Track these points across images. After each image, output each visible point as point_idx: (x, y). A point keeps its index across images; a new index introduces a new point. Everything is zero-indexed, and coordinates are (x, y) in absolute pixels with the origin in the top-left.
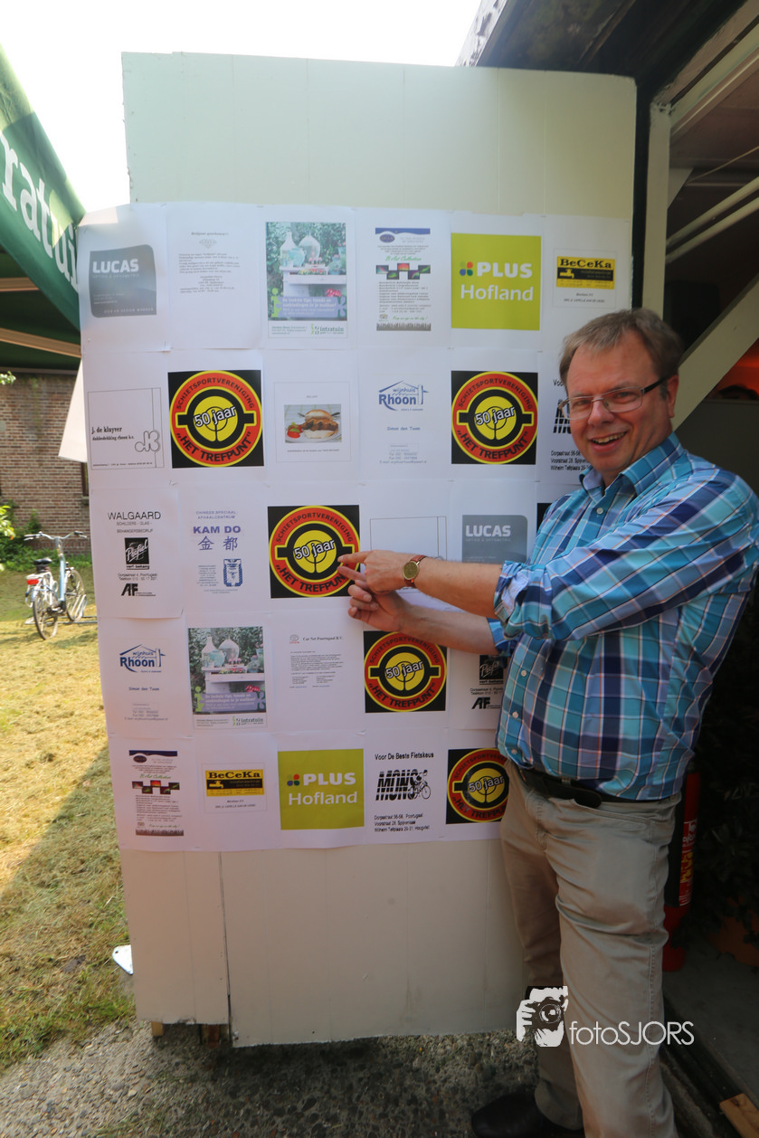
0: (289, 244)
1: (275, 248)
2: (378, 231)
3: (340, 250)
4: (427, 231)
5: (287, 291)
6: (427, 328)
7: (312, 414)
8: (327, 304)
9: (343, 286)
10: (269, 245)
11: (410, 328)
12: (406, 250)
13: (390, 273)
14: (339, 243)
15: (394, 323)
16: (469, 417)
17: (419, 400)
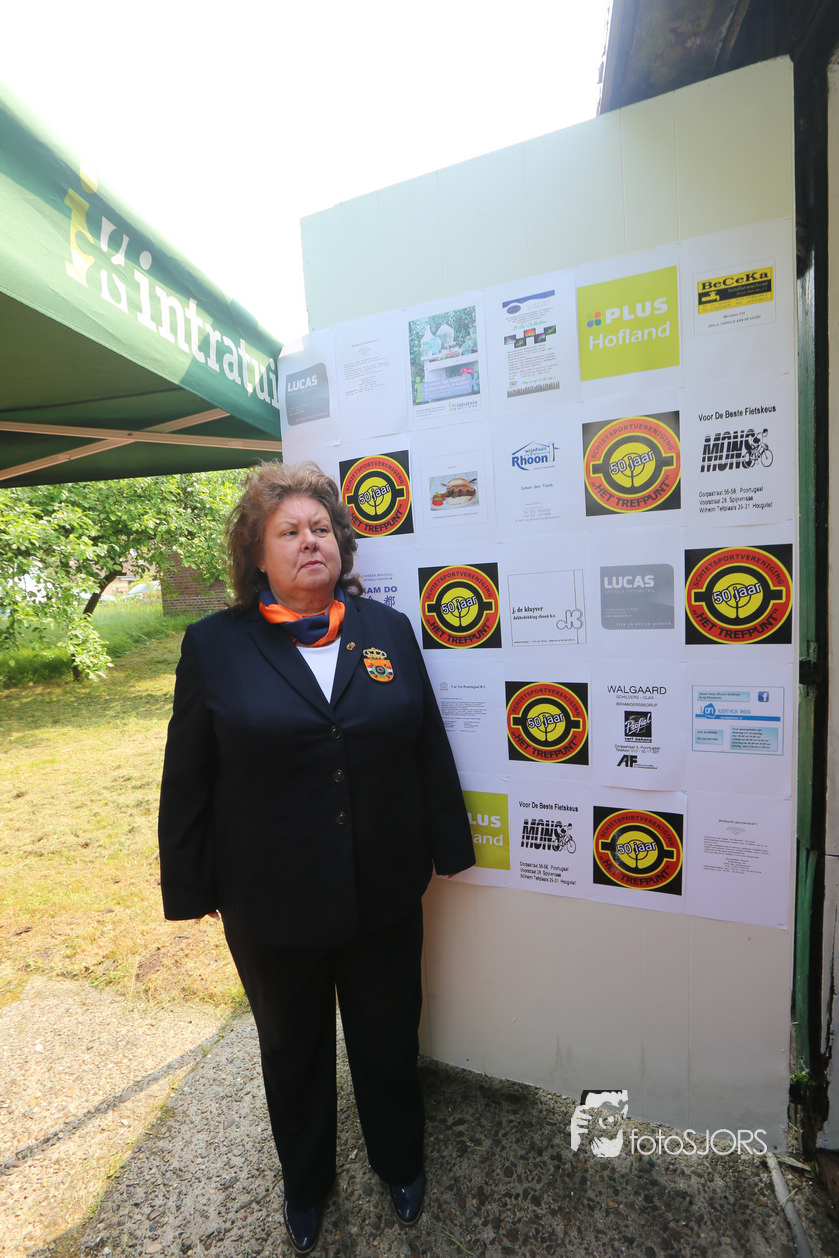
0: (428, 337)
1: (416, 343)
2: (505, 305)
3: (471, 331)
4: (552, 293)
5: (428, 377)
6: (557, 386)
7: (453, 483)
8: (462, 382)
9: (475, 363)
10: (412, 340)
11: (539, 389)
12: (534, 316)
13: (518, 341)
14: (470, 325)
15: (521, 386)
16: (603, 469)
17: (550, 458)
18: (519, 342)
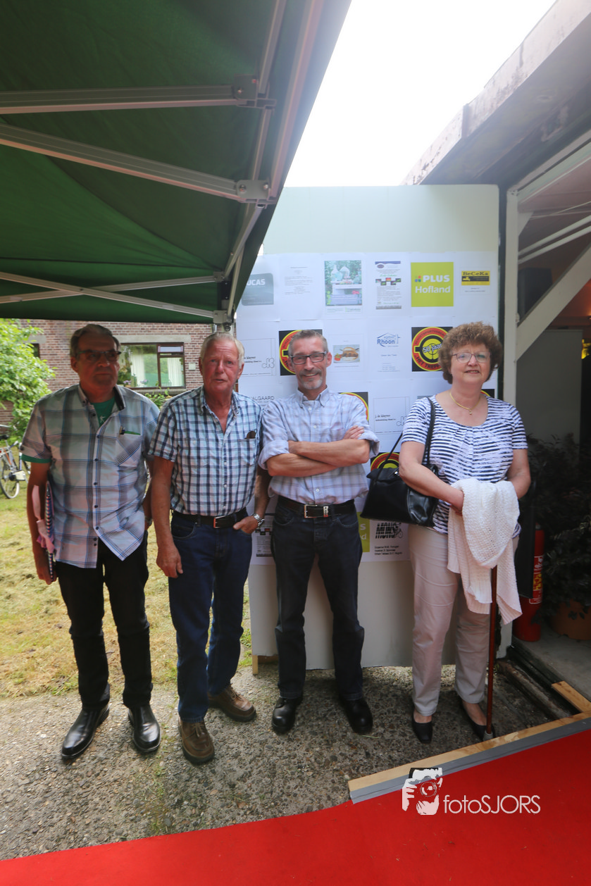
0: (335, 271)
1: (328, 273)
2: (377, 263)
3: (359, 273)
4: (399, 262)
5: (335, 292)
6: (399, 308)
7: (346, 349)
8: (353, 298)
10: (326, 271)
11: (392, 308)
12: (390, 272)
14: (358, 270)
15: (384, 305)
16: (419, 349)
17: (396, 342)
18: (383, 283)
